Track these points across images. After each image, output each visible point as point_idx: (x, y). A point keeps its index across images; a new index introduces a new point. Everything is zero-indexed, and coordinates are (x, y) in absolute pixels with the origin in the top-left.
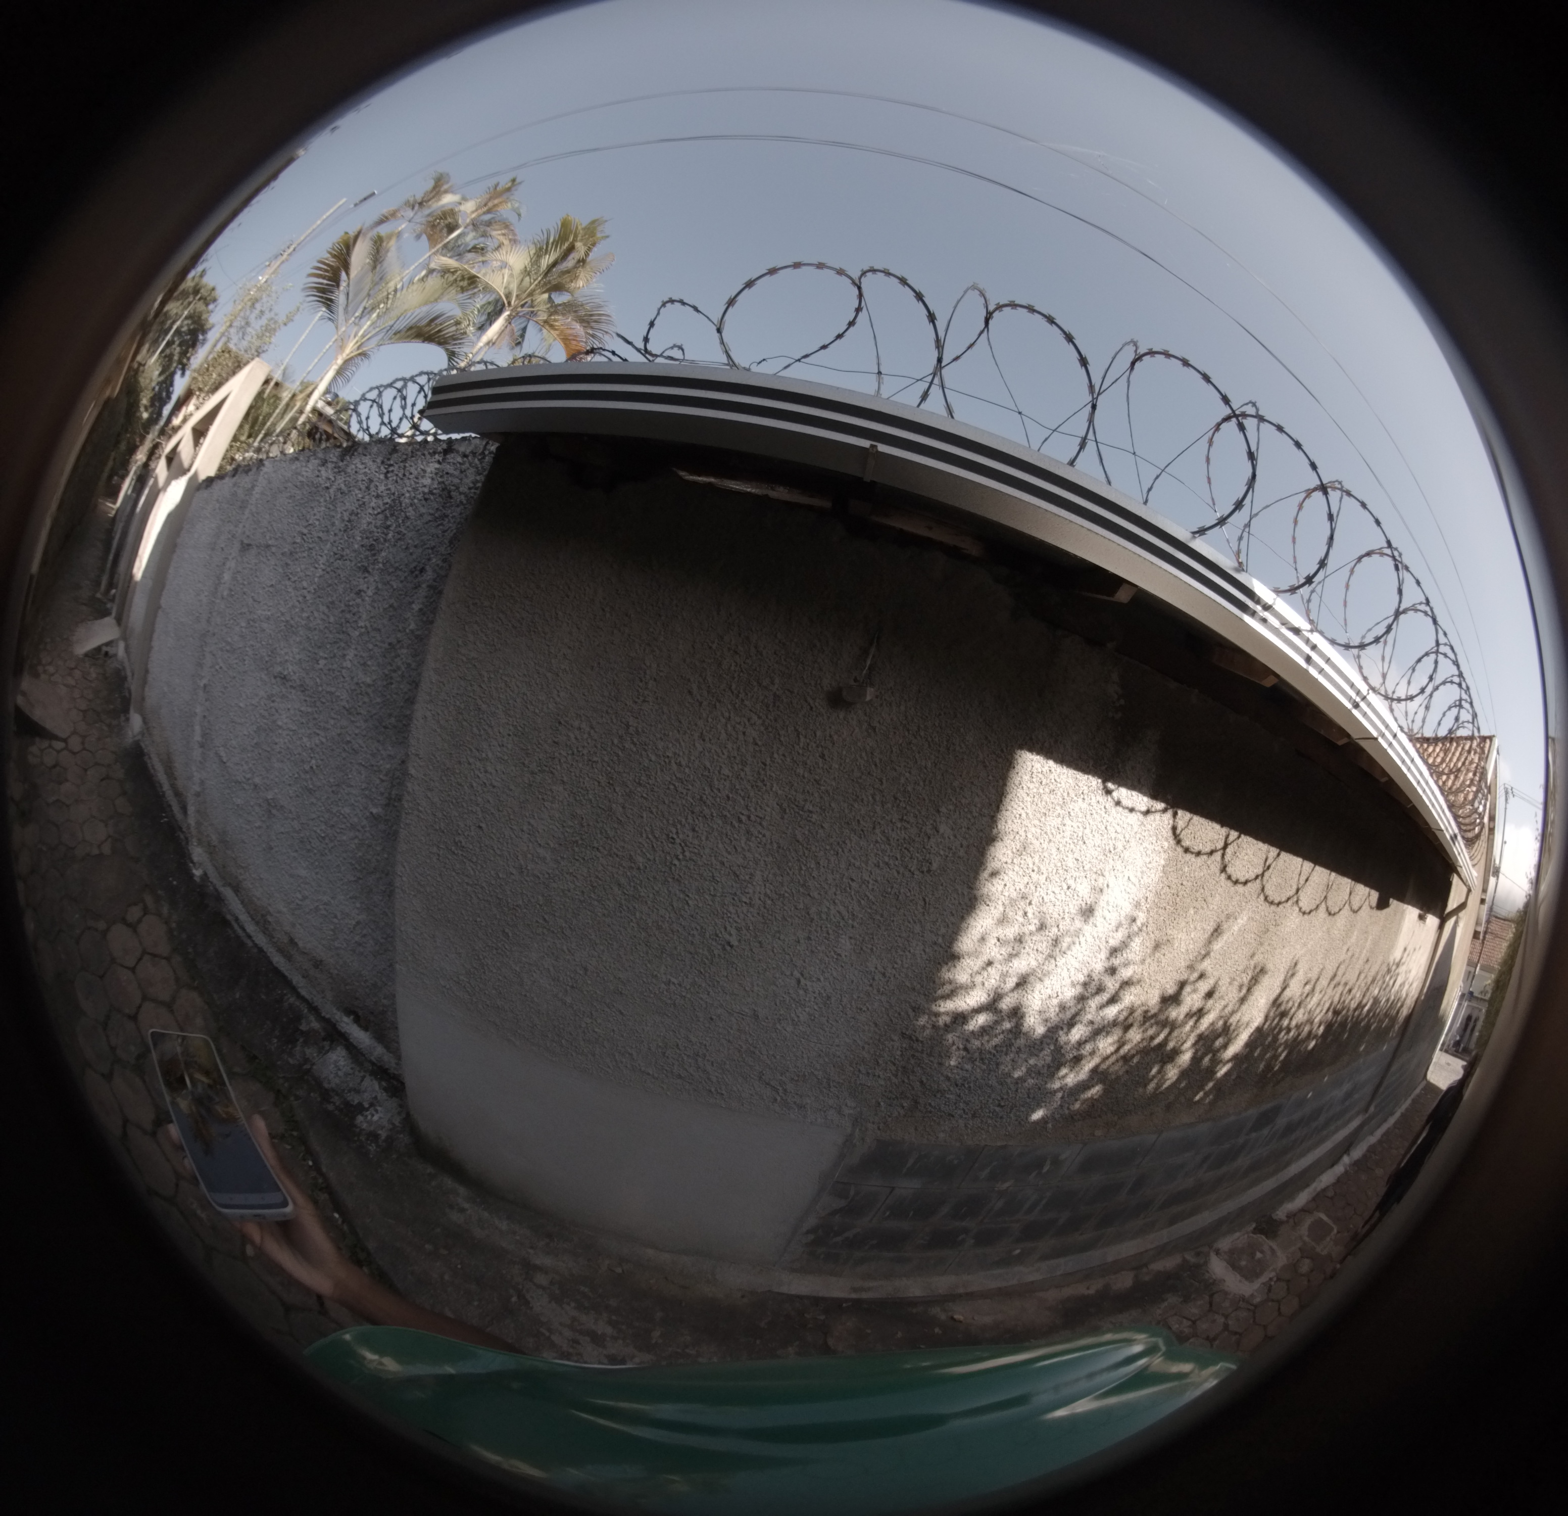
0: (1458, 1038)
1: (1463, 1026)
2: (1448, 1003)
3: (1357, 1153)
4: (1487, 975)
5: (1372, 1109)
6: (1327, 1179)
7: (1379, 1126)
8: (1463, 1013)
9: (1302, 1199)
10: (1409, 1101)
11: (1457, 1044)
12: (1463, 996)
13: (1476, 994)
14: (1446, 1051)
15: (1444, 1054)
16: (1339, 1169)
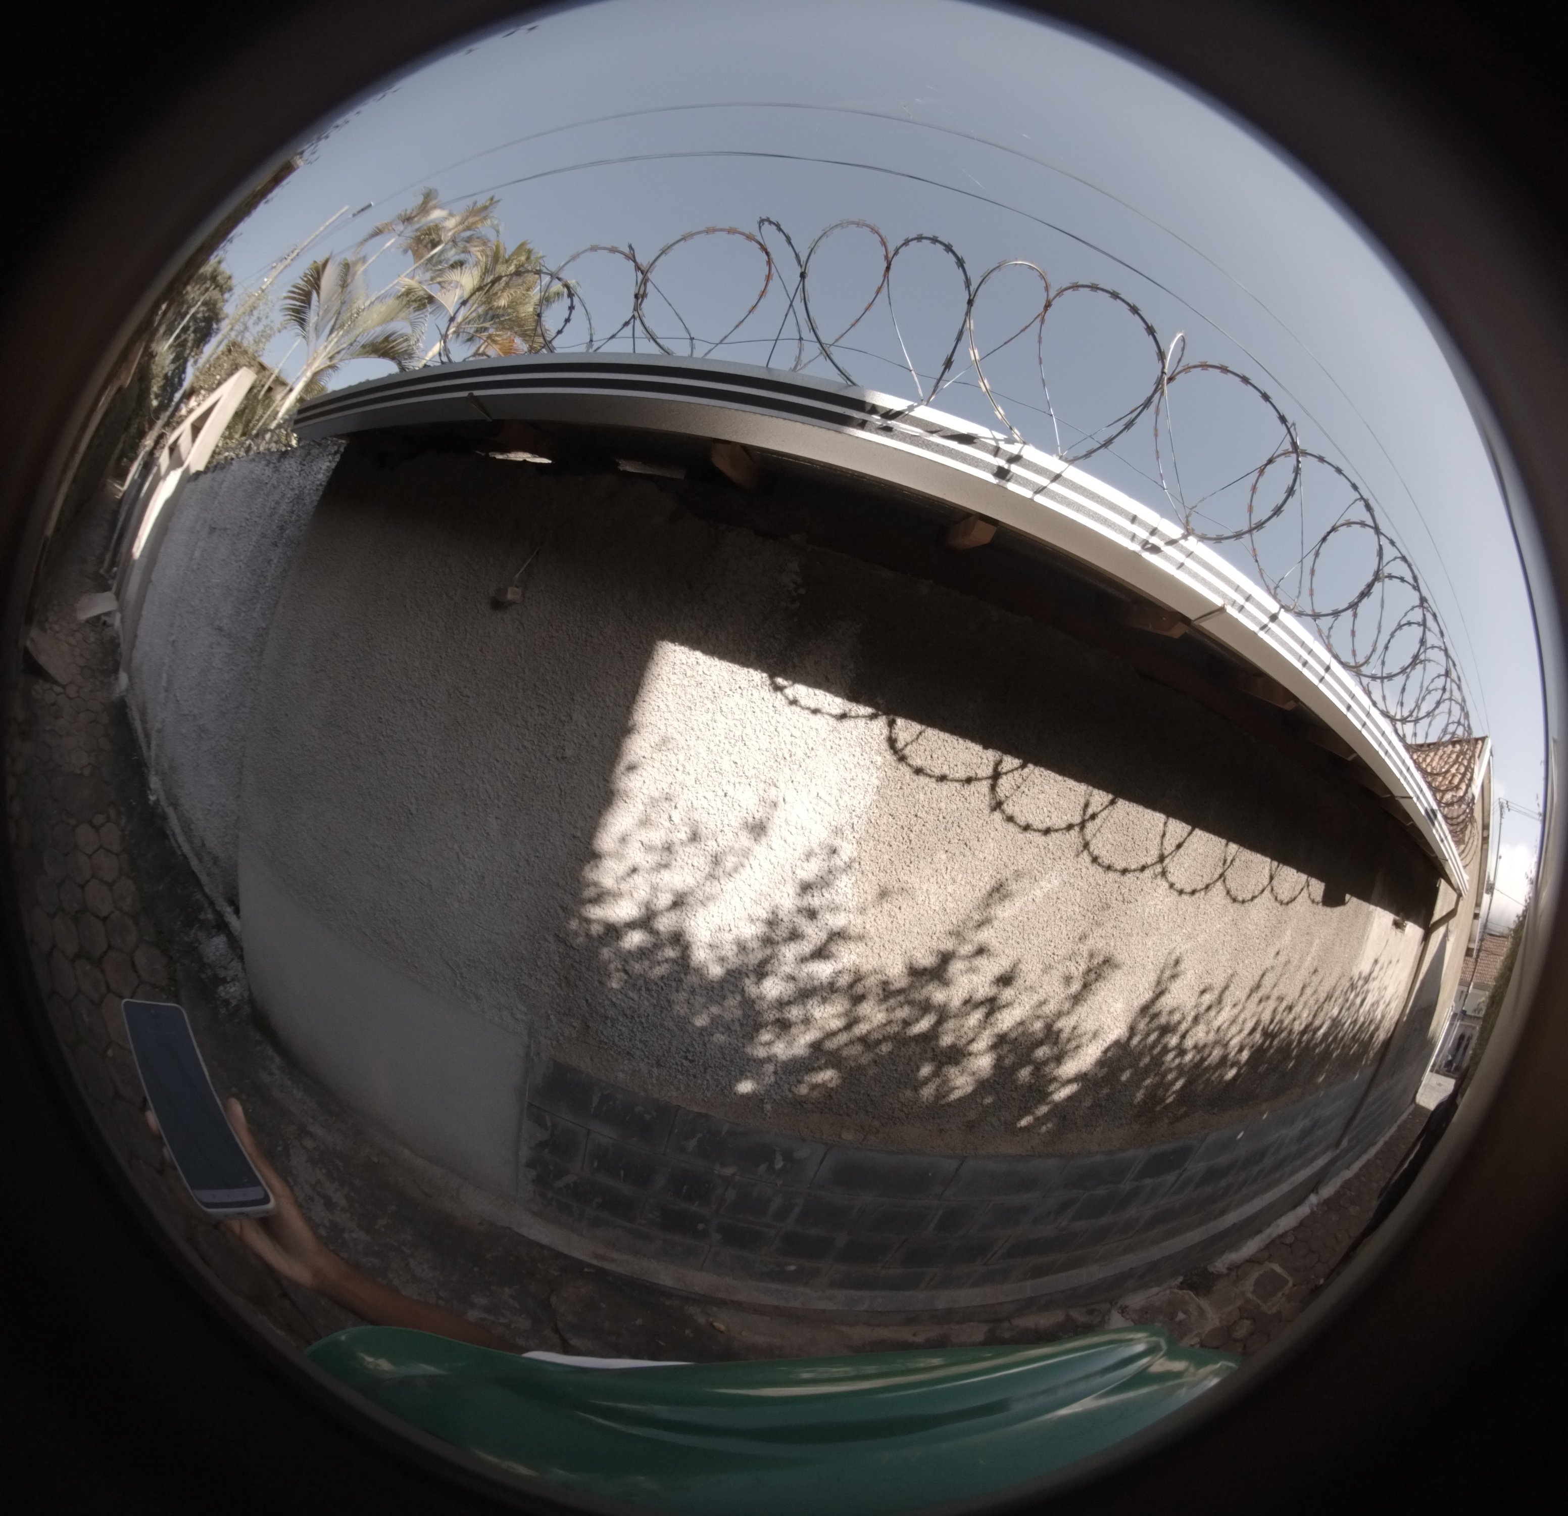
0: (1450, 1058)
1: (1455, 1046)
2: (1438, 1024)
3: (1328, 1191)
4: (1481, 992)
5: (1345, 1143)
6: (1287, 1222)
7: (1358, 1157)
8: (1455, 1033)
9: (1251, 1247)
10: (1394, 1128)
11: (1449, 1064)
12: (1455, 1015)
13: (1469, 1013)
14: (1438, 1072)
15: (1435, 1075)
16: (1303, 1211)
